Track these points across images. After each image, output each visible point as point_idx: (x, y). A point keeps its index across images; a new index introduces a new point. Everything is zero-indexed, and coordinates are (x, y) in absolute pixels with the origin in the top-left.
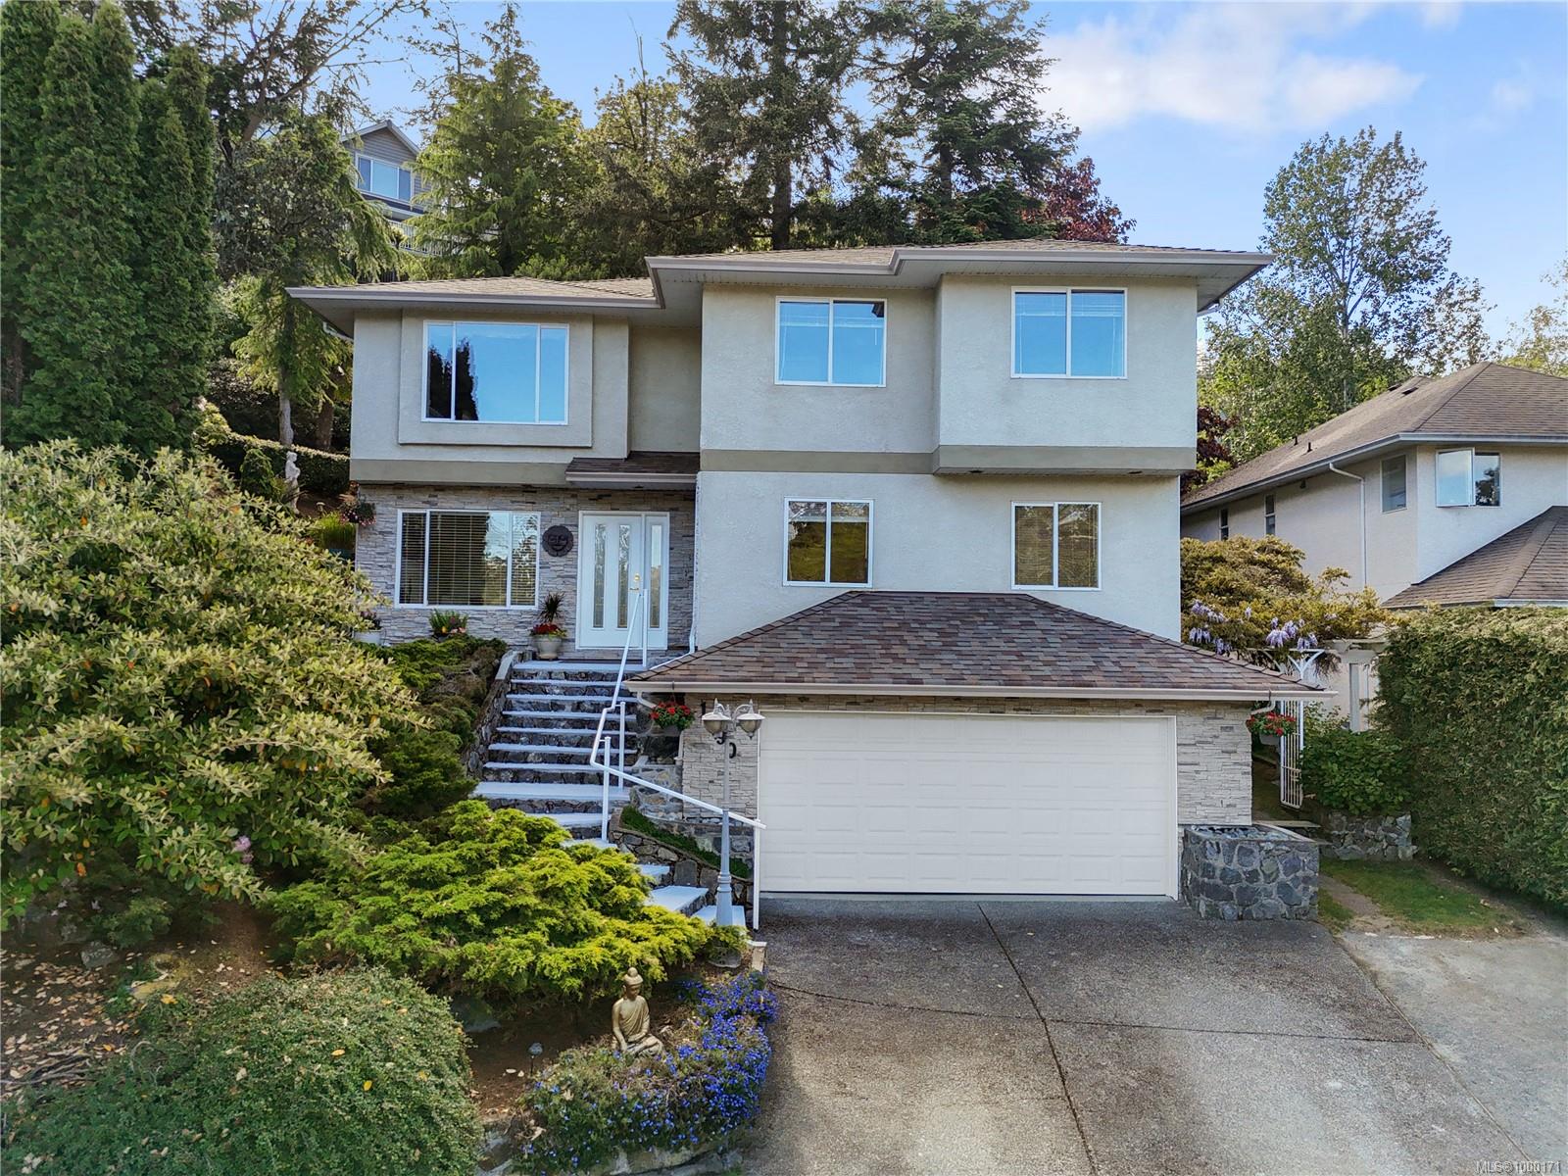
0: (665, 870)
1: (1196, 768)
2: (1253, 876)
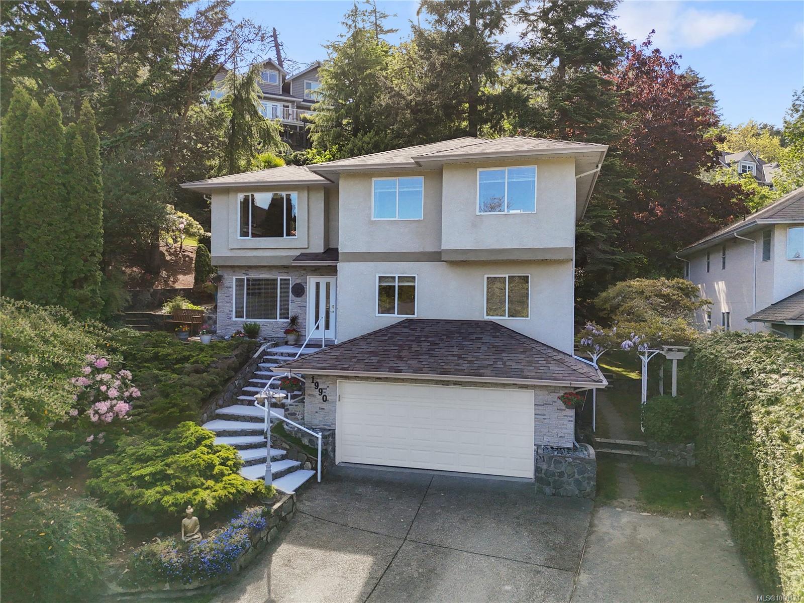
0: (284, 452)
1: (544, 417)
2: (561, 474)
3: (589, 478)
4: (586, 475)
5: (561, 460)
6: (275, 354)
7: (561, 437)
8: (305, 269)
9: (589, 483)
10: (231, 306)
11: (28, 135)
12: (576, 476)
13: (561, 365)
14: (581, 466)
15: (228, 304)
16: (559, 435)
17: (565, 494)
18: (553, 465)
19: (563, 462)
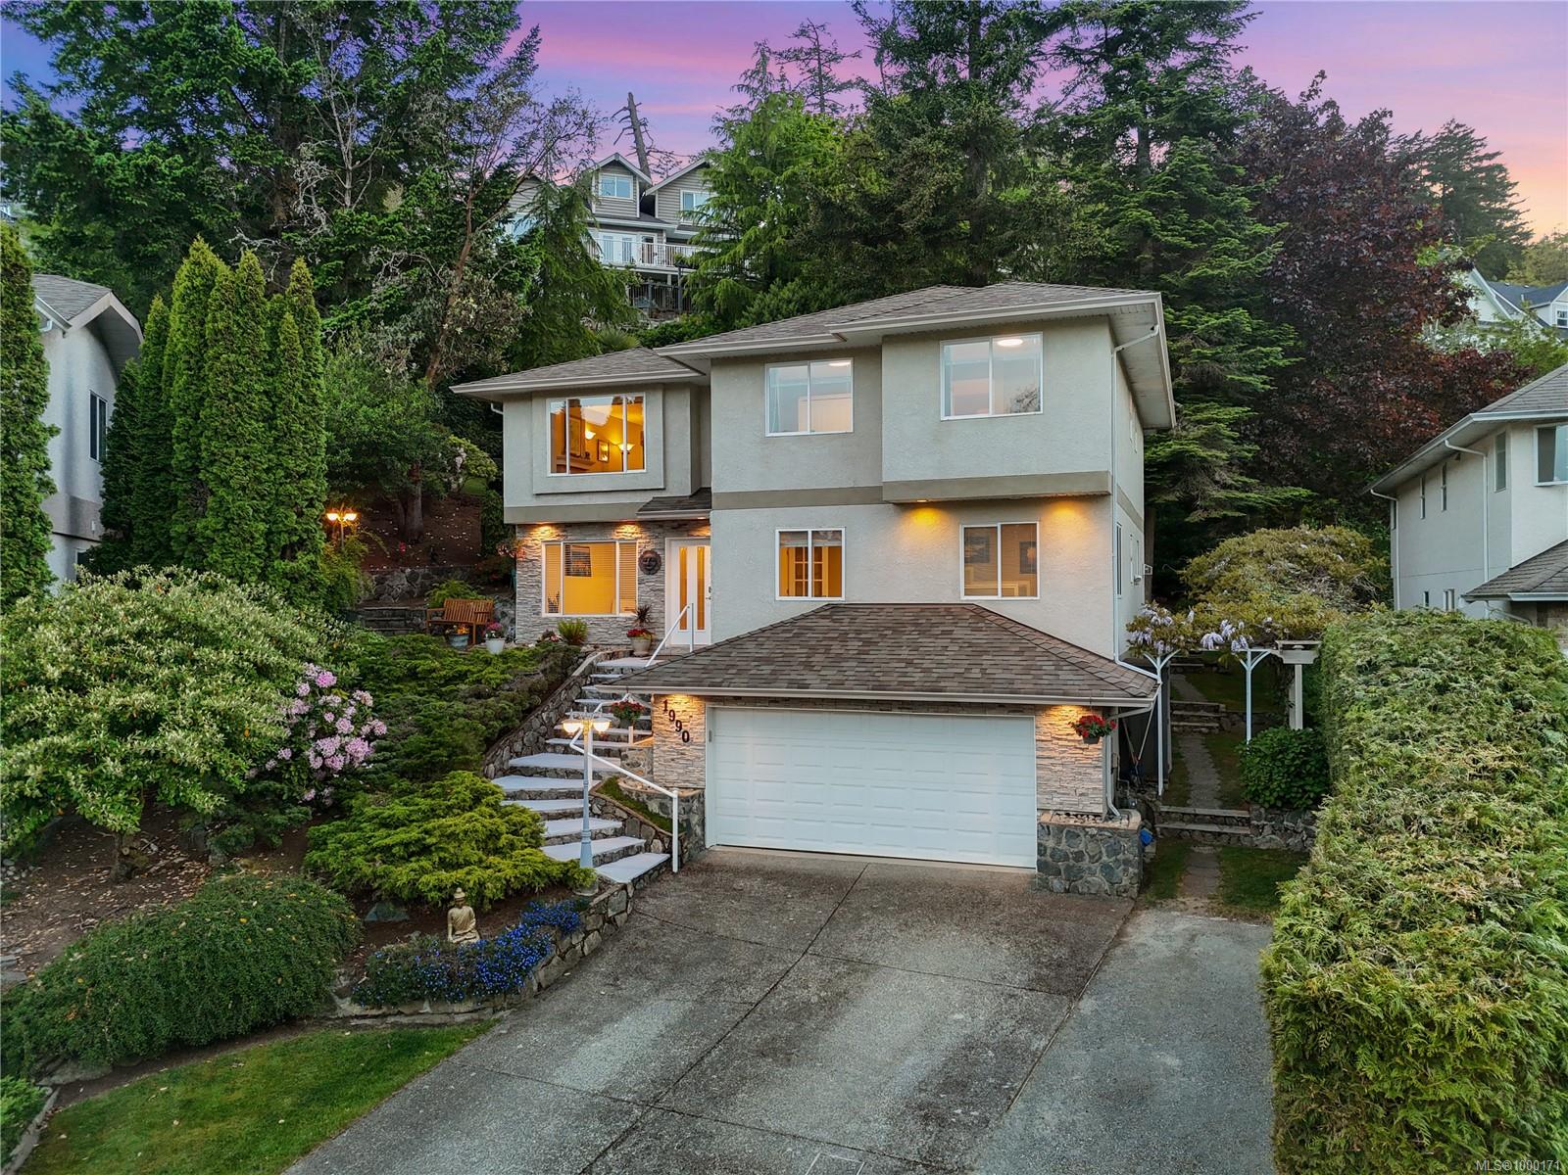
0: (619, 824)
1: (1051, 761)
2: (1079, 856)
3: (1127, 862)
4: (1121, 857)
5: (1078, 832)
6: (610, 671)
7: (1081, 795)
8: (661, 526)
9: (1125, 870)
10: (540, 593)
11: (214, 317)
12: (1105, 858)
13: (1081, 672)
14: (1112, 841)
15: (534, 591)
16: (1079, 791)
17: (1086, 890)
18: (1064, 840)
19: (1082, 834)
